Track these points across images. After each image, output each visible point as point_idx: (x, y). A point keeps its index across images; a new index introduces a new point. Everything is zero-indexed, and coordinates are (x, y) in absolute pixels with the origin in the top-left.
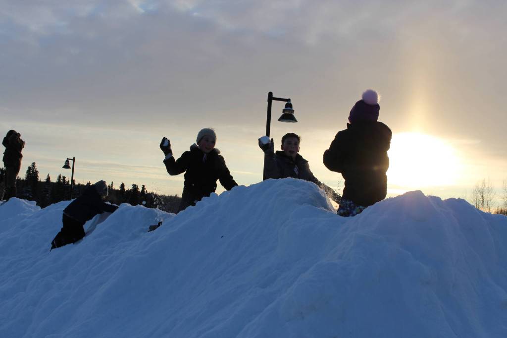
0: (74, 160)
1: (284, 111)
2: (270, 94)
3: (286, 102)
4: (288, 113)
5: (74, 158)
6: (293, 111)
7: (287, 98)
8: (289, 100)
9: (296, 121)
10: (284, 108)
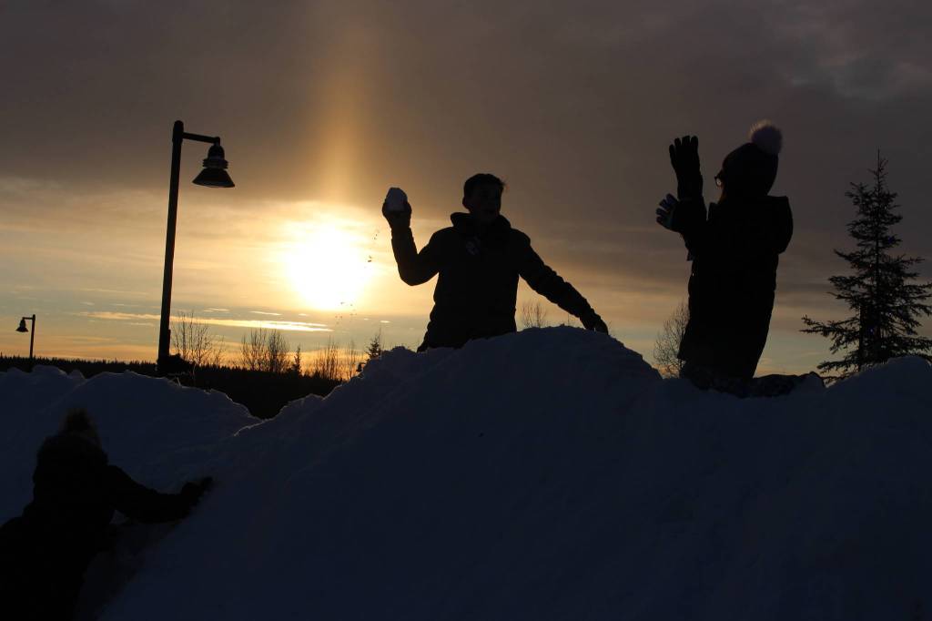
0: (33, 318)
1: (206, 162)
2: (178, 126)
3: (211, 145)
4: (215, 167)
5: (34, 316)
6: (225, 164)
7: (214, 136)
8: (217, 140)
9: (232, 185)
10: (206, 157)
